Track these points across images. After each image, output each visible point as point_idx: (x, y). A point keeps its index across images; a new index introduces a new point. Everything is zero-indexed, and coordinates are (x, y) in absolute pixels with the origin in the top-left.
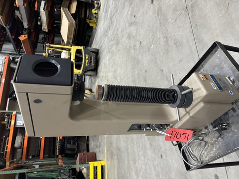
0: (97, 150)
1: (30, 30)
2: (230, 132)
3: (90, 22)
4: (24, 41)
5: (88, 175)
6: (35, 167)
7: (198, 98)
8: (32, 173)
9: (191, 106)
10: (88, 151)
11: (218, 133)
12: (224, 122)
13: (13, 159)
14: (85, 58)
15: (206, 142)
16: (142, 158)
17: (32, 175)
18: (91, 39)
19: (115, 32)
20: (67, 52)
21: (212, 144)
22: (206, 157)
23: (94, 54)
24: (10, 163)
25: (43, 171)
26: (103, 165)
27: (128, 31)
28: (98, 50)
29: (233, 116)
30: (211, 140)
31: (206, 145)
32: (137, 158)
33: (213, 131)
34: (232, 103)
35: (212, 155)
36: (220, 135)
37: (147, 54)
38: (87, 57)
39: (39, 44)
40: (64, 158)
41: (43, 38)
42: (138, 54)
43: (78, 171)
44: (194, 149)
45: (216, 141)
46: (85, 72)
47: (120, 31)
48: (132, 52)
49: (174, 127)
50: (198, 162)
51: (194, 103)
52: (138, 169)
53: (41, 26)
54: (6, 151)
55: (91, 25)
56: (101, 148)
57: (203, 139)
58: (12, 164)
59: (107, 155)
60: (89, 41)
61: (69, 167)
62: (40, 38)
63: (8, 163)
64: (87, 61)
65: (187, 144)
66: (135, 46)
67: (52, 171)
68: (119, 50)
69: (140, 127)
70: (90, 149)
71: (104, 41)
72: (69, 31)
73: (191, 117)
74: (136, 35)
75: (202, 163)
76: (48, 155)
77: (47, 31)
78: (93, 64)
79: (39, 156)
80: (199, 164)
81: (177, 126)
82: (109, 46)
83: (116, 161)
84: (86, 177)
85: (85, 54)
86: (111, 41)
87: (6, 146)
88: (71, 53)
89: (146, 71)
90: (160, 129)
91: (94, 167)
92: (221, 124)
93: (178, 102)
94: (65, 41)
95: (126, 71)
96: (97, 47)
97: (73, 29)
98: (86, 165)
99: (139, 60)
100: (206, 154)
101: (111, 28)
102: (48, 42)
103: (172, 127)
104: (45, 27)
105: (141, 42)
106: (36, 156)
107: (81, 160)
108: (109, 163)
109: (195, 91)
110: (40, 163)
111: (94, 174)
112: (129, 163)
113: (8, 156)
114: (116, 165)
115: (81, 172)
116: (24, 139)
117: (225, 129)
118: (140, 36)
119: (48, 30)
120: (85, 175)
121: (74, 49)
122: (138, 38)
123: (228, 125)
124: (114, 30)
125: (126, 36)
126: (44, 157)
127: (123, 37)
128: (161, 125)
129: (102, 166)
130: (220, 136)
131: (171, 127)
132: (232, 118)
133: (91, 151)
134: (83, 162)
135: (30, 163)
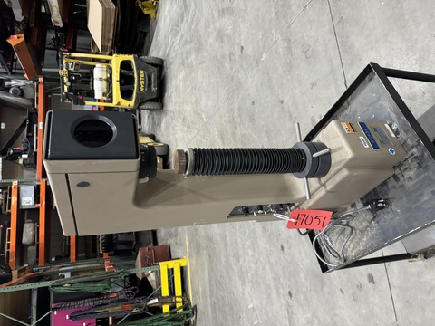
0: (171, 242)
1: (28, 24)
2: (389, 213)
3: (144, 7)
4: (18, 47)
5: (159, 283)
6: (64, 277)
7: (340, 162)
8: (61, 286)
9: (328, 175)
10: (155, 243)
11: (370, 213)
12: (381, 197)
13: (21, 264)
14: (139, 76)
15: (352, 228)
16: (250, 253)
17: (61, 290)
18: (147, 38)
19: (193, 27)
20: (105, 66)
21: (362, 232)
22: (352, 251)
23: (156, 69)
24: (19, 272)
25: (80, 282)
26: (183, 265)
27: (218, 25)
28: (162, 61)
29: (394, 187)
30: (361, 225)
31: (352, 232)
32: (241, 253)
33: (364, 211)
34: (394, 168)
35: (361, 248)
36: (375, 217)
37: (255, 71)
38: (142, 76)
39: (47, 51)
40: (114, 258)
41: (54, 39)
42: (239, 71)
43: (140, 277)
44: (334, 239)
45: (368, 227)
46: (140, 104)
47: (202, 23)
48: (227, 65)
49: (301, 207)
50: (340, 258)
51: (332, 171)
52: (243, 269)
53: (48, 15)
54: (8, 252)
55: (146, 12)
56: (178, 238)
57: (348, 222)
58: (22, 274)
59: (190, 248)
60: (143, 43)
61: (124, 272)
62: (47, 38)
63: (15, 273)
64: (142, 82)
65: (322, 232)
66: (231, 54)
67: (95, 281)
68: (203, 62)
69: (247, 211)
70: (159, 240)
71: (173, 43)
72: (104, 24)
73: (328, 192)
74: (234, 34)
75: (345, 261)
76: (84, 254)
77: (61, 25)
78: (154, 89)
79: (68, 256)
80: (342, 262)
81: (305, 206)
82: (182, 54)
83: (205, 258)
84: (155, 287)
85: (138, 69)
86: (186, 43)
87: (7, 242)
88: (111, 69)
89: (253, 102)
90: (279, 212)
91: (168, 270)
92: (375, 200)
93: (307, 170)
94: (99, 45)
95: (218, 102)
96: (160, 55)
97: (112, 21)
98: (155, 268)
99: (240, 82)
100: (352, 246)
101: (185, 19)
102: (65, 48)
103: (298, 206)
104: (57, 18)
105: (242, 47)
106: (64, 257)
107: (144, 259)
108: (194, 262)
109: (335, 151)
110: (72, 268)
111: (169, 281)
112: (227, 261)
113: (12, 260)
114: (206, 264)
115: (145, 279)
116: (38, 228)
117: (382, 208)
118: (240, 35)
119: (64, 23)
120: (154, 285)
121: (117, 60)
122: (237, 40)
123: (387, 202)
124: (192, 23)
125: (215, 34)
126: (77, 258)
127: (209, 37)
128: (281, 205)
129: (182, 268)
130: (374, 219)
131: (296, 208)
132: (393, 190)
133: (160, 244)
134: (148, 262)
135: (54, 269)
